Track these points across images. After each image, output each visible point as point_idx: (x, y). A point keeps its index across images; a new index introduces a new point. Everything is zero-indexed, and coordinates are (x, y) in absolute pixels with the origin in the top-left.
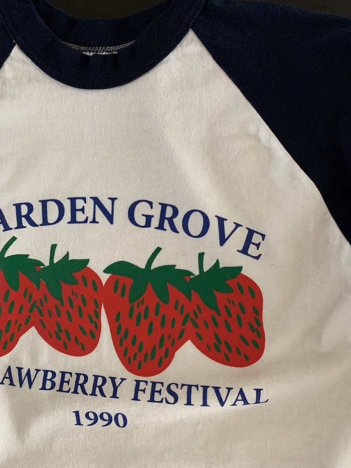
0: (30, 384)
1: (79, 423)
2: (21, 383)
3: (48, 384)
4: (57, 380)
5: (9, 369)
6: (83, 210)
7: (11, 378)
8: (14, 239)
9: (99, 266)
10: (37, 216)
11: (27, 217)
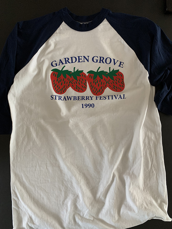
0: (71, 99)
1: (83, 107)
2: (68, 99)
3: (75, 99)
4: (77, 98)
5: (65, 97)
6: (81, 59)
7: (65, 99)
8: (65, 66)
9: (86, 72)
10: (70, 61)
11: (68, 61)
